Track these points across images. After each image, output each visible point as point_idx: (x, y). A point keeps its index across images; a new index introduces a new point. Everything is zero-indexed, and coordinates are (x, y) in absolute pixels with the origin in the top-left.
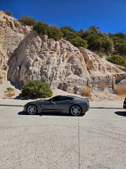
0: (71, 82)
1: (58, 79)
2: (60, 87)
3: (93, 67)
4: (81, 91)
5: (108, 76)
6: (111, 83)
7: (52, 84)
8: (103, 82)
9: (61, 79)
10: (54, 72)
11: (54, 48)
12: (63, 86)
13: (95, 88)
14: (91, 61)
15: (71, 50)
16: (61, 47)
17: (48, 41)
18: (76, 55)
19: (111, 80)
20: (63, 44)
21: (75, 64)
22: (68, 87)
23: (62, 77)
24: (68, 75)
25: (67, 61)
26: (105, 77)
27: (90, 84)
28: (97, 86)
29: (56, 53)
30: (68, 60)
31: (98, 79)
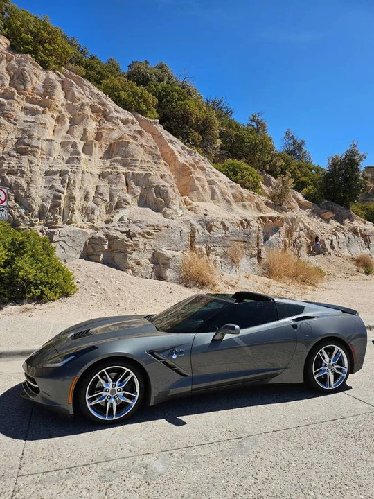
0: (139, 234)
1: (78, 218)
2: (91, 251)
3: (195, 189)
4: (178, 270)
5: (246, 220)
6: (253, 242)
7: (55, 238)
8: (235, 239)
9: (91, 220)
10: (61, 188)
11: (43, 95)
12: (106, 247)
13: (214, 257)
14: (184, 165)
15: (112, 117)
16: (70, 97)
17: (13, 62)
18: (135, 138)
19: (254, 232)
20: (77, 86)
21: (138, 169)
22: (131, 254)
23: (93, 213)
24: (117, 207)
25: (102, 155)
26: (239, 222)
27: (199, 243)
28: (219, 250)
29: (52, 116)
30: (104, 150)
31: (222, 227)
